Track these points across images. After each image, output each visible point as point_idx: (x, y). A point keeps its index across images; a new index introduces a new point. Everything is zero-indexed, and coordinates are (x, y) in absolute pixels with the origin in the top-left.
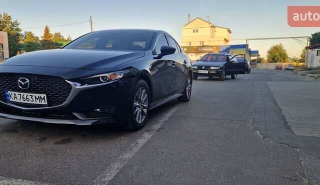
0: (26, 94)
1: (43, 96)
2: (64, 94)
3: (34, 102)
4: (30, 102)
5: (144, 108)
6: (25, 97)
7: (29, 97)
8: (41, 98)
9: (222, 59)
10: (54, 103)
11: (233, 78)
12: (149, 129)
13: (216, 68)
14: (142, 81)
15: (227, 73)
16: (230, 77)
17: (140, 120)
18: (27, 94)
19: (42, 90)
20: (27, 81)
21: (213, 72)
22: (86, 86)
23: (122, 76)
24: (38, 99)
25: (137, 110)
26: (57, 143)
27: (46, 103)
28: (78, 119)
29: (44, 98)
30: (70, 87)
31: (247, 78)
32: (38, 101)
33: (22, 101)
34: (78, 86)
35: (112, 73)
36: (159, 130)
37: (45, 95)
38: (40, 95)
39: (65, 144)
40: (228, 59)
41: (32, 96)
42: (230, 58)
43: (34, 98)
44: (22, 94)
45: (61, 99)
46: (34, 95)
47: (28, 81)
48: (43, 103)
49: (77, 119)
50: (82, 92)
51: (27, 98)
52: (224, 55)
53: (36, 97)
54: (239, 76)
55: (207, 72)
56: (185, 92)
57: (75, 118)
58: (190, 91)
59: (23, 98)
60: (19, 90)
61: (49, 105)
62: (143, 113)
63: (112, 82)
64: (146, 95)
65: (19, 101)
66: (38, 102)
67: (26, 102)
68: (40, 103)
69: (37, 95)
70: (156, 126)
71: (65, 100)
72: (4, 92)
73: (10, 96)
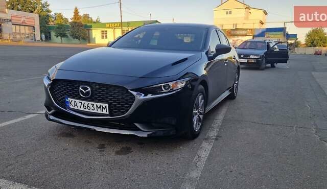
0: (87, 103)
1: (104, 105)
2: (127, 104)
3: (95, 111)
4: (91, 111)
5: (201, 114)
6: (86, 105)
7: (90, 106)
8: (103, 107)
10: (115, 112)
13: (256, 57)
14: (201, 87)
15: (267, 62)
18: (89, 102)
19: (103, 99)
20: (88, 89)
21: (253, 61)
22: (150, 96)
23: (184, 84)
24: (100, 109)
25: (195, 117)
26: (118, 153)
27: (108, 113)
28: (140, 130)
29: (106, 107)
30: (133, 98)
33: (82, 109)
34: (142, 97)
35: (175, 82)
36: (216, 139)
37: (107, 105)
38: (101, 104)
39: (125, 154)
41: (93, 105)
43: (95, 106)
44: (83, 102)
45: (123, 109)
46: (95, 104)
47: (89, 89)
48: (104, 112)
49: (138, 129)
50: (146, 103)
51: (88, 107)
53: (97, 106)
55: (246, 61)
58: (237, 87)
59: (84, 106)
60: (80, 98)
61: (111, 114)
62: (199, 120)
63: (175, 92)
65: (79, 108)
66: (99, 111)
67: (87, 110)
68: (102, 112)
69: (99, 104)
71: (127, 111)
72: (64, 98)
73: (70, 103)
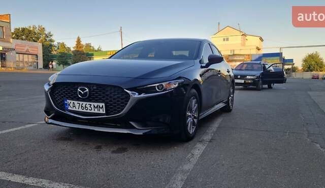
0: (85, 103)
1: (101, 105)
2: (122, 103)
3: (93, 111)
4: (88, 111)
5: (195, 118)
6: (84, 106)
7: (88, 106)
8: (100, 107)
9: (259, 68)
10: (112, 111)
11: (270, 87)
12: (200, 140)
13: (252, 77)
14: (194, 91)
15: (264, 83)
16: (266, 86)
17: (191, 130)
19: (100, 99)
20: (86, 90)
21: (250, 82)
22: (143, 95)
23: (177, 85)
24: (97, 108)
25: (189, 120)
26: (114, 152)
27: (105, 112)
28: (136, 128)
29: (103, 106)
30: (128, 96)
31: (285, 88)
32: (96, 110)
33: (80, 110)
34: (137, 95)
35: (168, 82)
36: (210, 141)
37: (104, 104)
38: (98, 104)
39: (121, 153)
40: (264, 68)
41: (91, 105)
42: (267, 67)
43: (92, 106)
44: (81, 103)
45: (119, 108)
46: (92, 104)
47: (88, 90)
48: (101, 111)
51: (86, 107)
52: (260, 64)
53: (94, 107)
54: (275, 86)
55: (243, 81)
56: (227, 103)
57: (132, 127)
58: (232, 101)
59: (82, 107)
60: (78, 99)
61: (107, 113)
62: (193, 123)
63: (168, 91)
64: (197, 105)
65: (77, 110)
67: (85, 110)
68: (99, 112)
69: (96, 104)
70: (207, 137)
71: (123, 109)
72: (63, 101)
73: (69, 105)
